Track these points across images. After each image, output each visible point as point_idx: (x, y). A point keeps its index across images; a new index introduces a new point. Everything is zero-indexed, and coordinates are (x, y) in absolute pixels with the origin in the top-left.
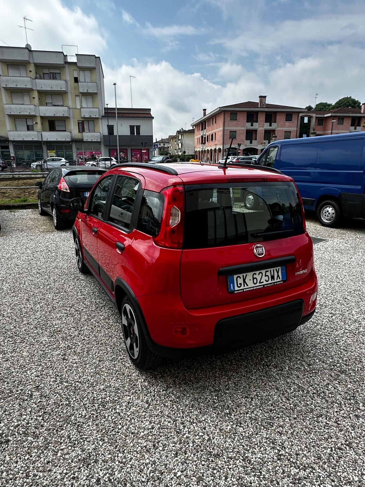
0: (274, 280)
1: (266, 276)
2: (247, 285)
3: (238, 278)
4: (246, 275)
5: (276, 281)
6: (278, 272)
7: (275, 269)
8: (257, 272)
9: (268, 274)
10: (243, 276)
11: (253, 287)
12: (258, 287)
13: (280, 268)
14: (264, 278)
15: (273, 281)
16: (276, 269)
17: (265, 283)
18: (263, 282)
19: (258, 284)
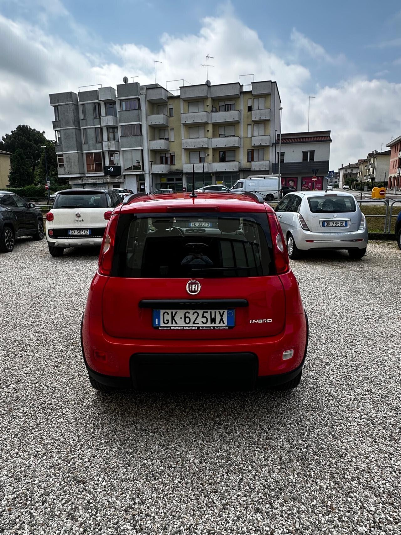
0: (215, 323)
1: (203, 317)
2: (176, 324)
3: (166, 314)
4: (176, 312)
5: (217, 324)
6: (222, 316)
7: (217, 311)
8: (191, 311)
9: (205, 315)
10: (172, 313)
11: (184, 327)
12: (191, 328)
13: (226, 311)
14: (200, 320)
15: (213, 325)
16: (220, 312)
17: (201, 324)
18: (198, 323)
19: (191, 324)
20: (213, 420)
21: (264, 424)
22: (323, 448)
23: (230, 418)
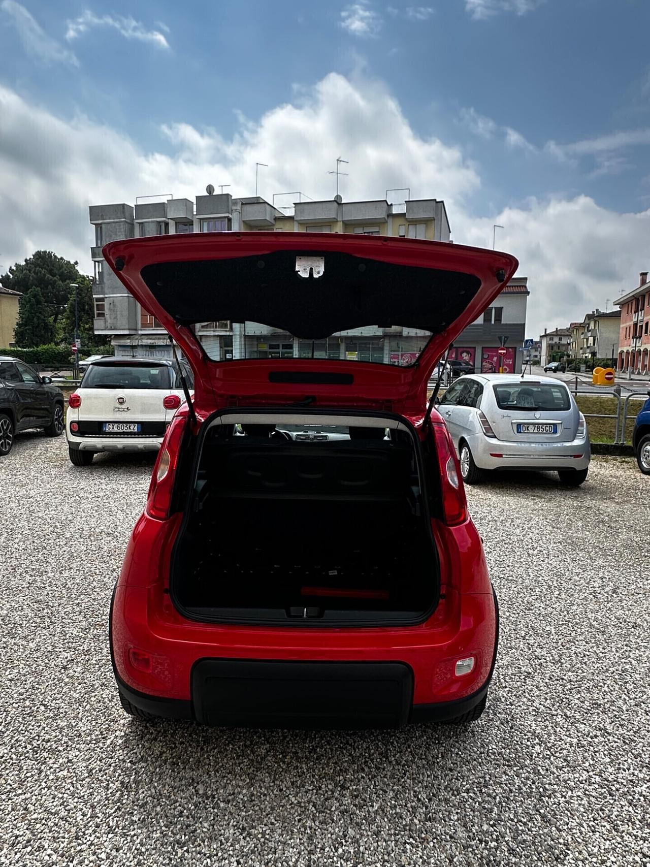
20: (332, 779)
21: (421, 789)
22: (525, 841)
23: (363, 777)
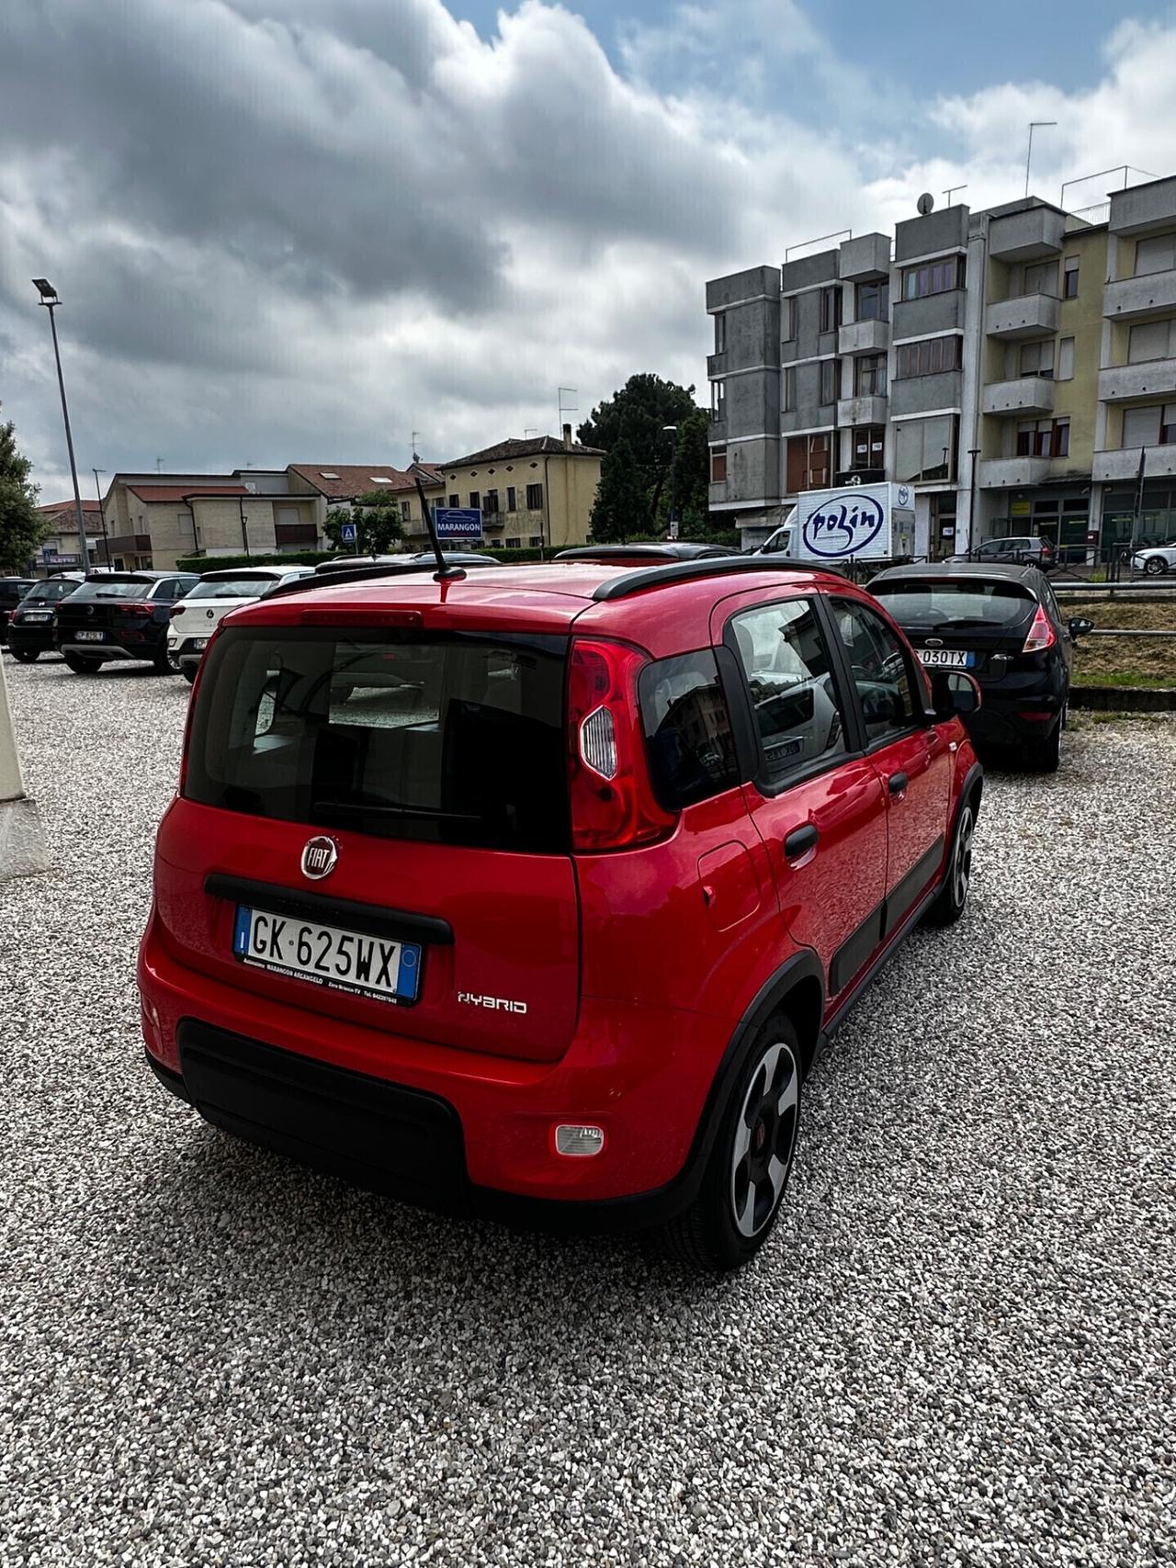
0: (367, 979)
1: (340, 952)
2: (280, 957)
3: (261, 924)
4: (283, 923)
5: (371, 984)
6: (386, 959)
7: (377, 941)
8: (317, 929)
9: (347, 947)
10: (275, 922)
11: (295, 970)
12: (308, 978)
13: (398, 946)
14: (332, 959)
15: (361, 982)
16: (382, 946)
17: (333, 974)
18: (327, 969)
19: (310, 968)
